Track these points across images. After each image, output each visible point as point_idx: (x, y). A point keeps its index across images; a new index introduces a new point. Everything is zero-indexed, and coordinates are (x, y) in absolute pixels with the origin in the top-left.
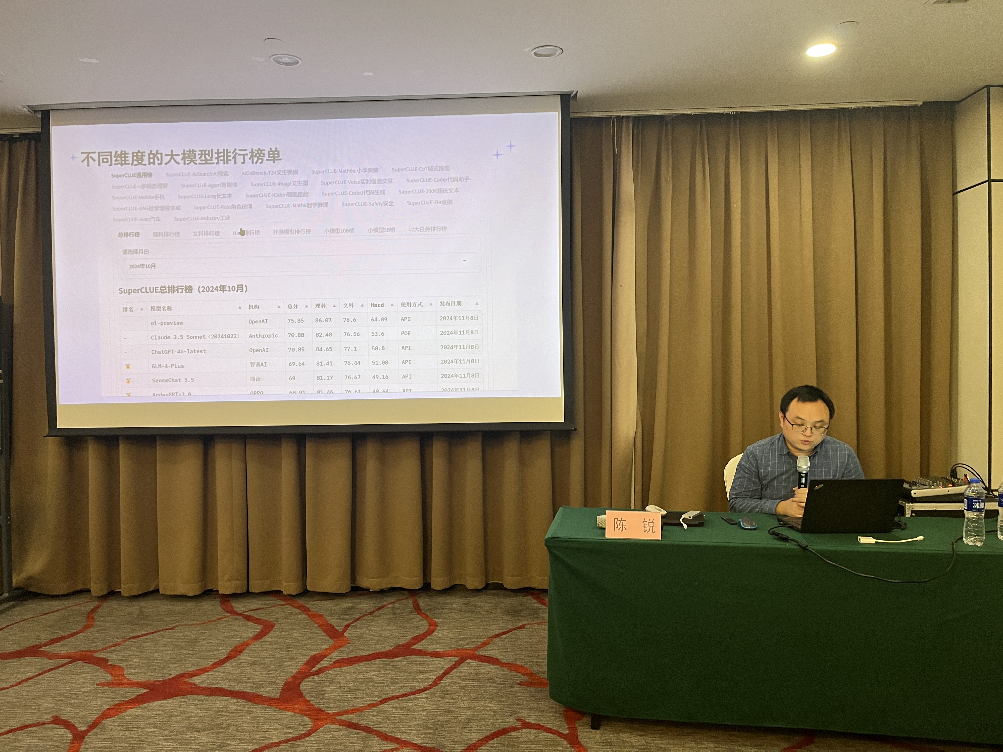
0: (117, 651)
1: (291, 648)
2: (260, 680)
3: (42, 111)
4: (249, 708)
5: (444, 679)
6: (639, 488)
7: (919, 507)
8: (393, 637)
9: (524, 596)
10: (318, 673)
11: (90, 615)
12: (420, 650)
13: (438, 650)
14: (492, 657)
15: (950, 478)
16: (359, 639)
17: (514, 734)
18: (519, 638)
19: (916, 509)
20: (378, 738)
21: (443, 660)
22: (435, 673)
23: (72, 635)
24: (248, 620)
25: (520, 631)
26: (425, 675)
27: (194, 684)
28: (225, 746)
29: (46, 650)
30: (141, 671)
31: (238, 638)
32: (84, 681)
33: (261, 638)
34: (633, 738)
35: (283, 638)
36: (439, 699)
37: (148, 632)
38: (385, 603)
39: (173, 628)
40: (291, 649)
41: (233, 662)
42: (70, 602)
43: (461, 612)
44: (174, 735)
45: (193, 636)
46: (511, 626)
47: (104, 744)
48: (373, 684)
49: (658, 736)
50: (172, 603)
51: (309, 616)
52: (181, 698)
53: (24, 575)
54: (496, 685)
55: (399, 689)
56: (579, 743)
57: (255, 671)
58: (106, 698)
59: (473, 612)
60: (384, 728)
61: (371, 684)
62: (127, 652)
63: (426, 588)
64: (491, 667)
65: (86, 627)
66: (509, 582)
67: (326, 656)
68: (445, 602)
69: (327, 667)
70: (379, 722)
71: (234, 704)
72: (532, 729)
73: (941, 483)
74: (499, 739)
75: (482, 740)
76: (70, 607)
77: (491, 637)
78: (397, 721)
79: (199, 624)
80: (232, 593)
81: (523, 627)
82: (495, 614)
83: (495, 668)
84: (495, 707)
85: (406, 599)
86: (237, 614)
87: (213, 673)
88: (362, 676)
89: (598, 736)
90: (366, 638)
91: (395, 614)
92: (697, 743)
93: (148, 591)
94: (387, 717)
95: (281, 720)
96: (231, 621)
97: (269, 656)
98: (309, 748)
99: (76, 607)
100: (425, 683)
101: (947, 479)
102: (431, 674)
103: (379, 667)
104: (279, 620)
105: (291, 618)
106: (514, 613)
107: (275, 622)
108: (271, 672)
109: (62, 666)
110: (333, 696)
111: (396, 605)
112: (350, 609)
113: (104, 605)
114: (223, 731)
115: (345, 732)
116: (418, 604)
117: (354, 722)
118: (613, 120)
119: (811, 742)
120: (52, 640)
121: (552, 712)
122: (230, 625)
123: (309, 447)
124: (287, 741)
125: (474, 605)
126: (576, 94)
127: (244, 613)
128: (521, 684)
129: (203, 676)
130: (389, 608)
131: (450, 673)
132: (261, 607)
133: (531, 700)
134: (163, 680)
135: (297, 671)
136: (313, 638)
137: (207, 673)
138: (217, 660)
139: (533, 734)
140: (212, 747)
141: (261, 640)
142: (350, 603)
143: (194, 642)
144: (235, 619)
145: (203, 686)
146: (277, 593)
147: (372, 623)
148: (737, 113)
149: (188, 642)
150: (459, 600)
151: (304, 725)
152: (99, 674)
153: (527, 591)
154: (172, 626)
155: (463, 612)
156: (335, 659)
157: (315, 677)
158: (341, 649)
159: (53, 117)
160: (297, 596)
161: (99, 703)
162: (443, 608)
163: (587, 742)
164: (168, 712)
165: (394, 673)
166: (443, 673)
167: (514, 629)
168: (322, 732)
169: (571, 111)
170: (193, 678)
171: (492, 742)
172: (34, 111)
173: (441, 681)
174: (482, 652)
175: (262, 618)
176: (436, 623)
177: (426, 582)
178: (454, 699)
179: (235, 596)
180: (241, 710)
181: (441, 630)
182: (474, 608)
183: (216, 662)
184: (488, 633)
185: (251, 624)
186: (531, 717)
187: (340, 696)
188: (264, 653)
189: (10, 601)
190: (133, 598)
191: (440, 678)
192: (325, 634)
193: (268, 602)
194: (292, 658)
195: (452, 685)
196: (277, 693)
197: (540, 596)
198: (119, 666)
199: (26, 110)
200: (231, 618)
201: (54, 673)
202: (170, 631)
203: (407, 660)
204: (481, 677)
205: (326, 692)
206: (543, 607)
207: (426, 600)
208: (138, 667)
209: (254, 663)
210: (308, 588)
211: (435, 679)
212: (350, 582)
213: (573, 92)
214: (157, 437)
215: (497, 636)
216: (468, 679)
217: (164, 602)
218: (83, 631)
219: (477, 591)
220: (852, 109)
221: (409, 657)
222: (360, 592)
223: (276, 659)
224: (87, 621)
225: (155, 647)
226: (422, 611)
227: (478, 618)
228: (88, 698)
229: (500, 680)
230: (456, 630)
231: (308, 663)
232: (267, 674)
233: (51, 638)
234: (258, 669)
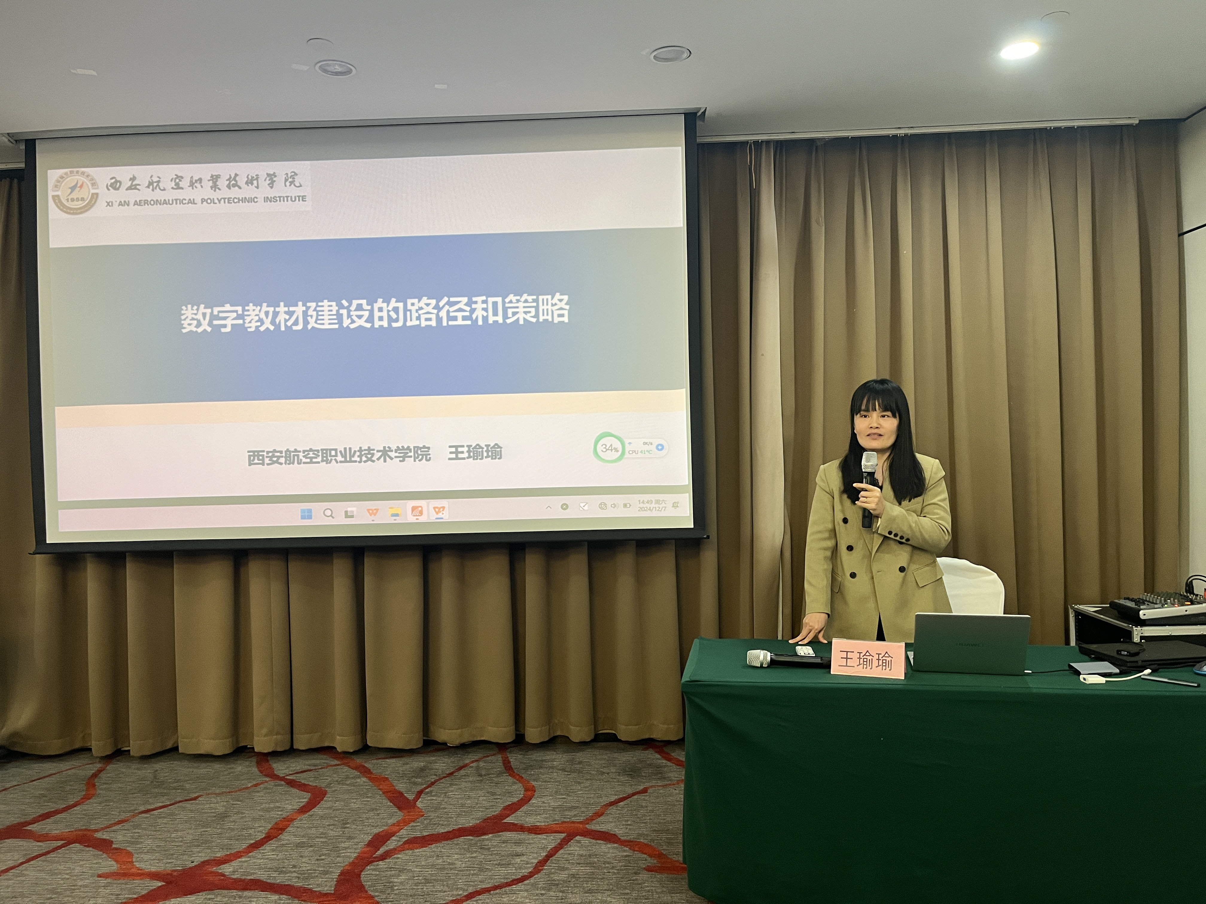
0: (124, 830)
1: (348, 823)
2: (309, 868)
3: (27, 141)
5: (548, 863)
6: (788, 611)
7: (1150, 631)
8: (479, 808)
9: (644, 750)
10: (383, 858)
11: (91, 782)
12: (513, 824)
13: (538, 824)
14: (608, 833)
15: (1186, 594)
16: (436, 809)
18: (642, 807)
19: (1146, 634)
21: (545, 837)
22: (535, 855)
23: (68, 808)
24: (292, 786)
25: (642, 797)
26: (524, 858)
27: (223, 875)
29: (33, 829)
30: (154, 857)
31: (280, 811)
32: (81, 871)
33: (309, 811)
35: (337, 810)
36: (543, 892)
37: (163, 804)
38: (467, 761)
39: (195, 799)
40: (348, 826)
41: (273, 844)
42: (67, 763)
43: (565, 771)
45: (221, 810)
46: (630, 791)
48: (456, 872)
50: (195, 765)
51: (370, 779)
52: (206, 895)
53: (7, 729)
54: (616, 871)
55: (490, 879)
57: (302, 856)
58: (110, 894)
59: (580, 772)
61: (454, 872)
62: (137, 831)
63: (519, 741)
64: (609, 846)
65: (87, 798)
66: (625, 732)
67: (393, 834)
68: (544, 758)
69: (395, 849)
73: (1176, 600)
76: (66, 770)
77: (605, 805)
79: (229, 792)
80: (270, 751)
81: (645, 791)
82: (608, 774)
83: (614, 848)
85: (494, 755)
86: (276, 777)
87: (247, 859)
88: (440, 861)
90: (445, 808)
91: (481, 775)
93: (164, 749)
96: (270, 789)
97: (320, 834)
99: (73, 771)
100: (523, 869)
101: (1182, 595)
102: (531, 857)
103: (464, 848)
104: (332, 785)
105: (348, 782)
106: (633, 772)
107: (326, 789)
108: (323, 857)
109: (54, 850)
110: (404, 889)
111: (482, 764)
112: (422, 770)
113: (108, 768)
116: (509, 762)
118: (750, 146)
120: (40, 816)
122: (269, 793)
123: (369, 564)
125: (580, 763)
126: (704, 112)
127: (288, 777)
128: (649, 869)
129: (235, 864)
130: (472, 767)
131: (555, 854)
132: (309, 768)
133: (662, 891)
134: (184, 870)
135: (356, 855)
136: (376, 810)
137: (240, 860)
138: (252, 842)
141: (311, 813)
142: (423, 762)
143: (223, 816)
144: (276, 786)
145: (235, 877)
146: (330, 750)
147: (451, 789)
148: (906, 135)
149: (215, 816)
150: (561, 755)
152: (101, 861)
153: (648, 743)
154: (194, 796)
155: (567, 771)
156: (405, 838)
157: (381, 863)
158: (412, 824)
159: (39, 147)
160: (355, 753)
161: (100, 900)
162: (541, 767)
165: (483, 857)
166: (546, 856)
167: (634, 794)
169: (697, 135)
170: (222, 866)
172: (16, 141)
173: (544, 866)
174: (593, 826)
175: (310, 784)
176: (533, 786)
177: (519, 733)
178: (563, 892)
179: (275, 754)
181: (541, 797)
182: (581, 766)
183: (252, 844)
184: (601, 800)
185: (294, 791)
187: (413, 889)
188: (313, 831)
190: (145, 759)
191: (543, 862)
192: (391, 804)
193: (318, 762)
194: (350, 838)
195: (559, 872)
196: (331, 887)
197: (665, 749)
198: (126, 850)
199: (6, 140)
200: (271, 783)
201: (44, 861)
202: (191, 802)
203: (499, 839)
204: (596, 860)
205: (395, 884)
206: (669, 764)
207: (520, 757)
208: (151, 851)
209: (300, 845)
210: (369, 744)
211: (536, 865)
212: (421, 733)
213: (700, 108)
214: (174, 553)
215: (612, 804)
216: (579, 864)
217: (185, 763)
218: (83, 802)
219: (583, 744)
220: (1051, 128)
221: (500, 833)
222: (436, 746)
223: (329, 839)
224: (87, 790)
225: (174, 824)
226: (515, 771)
227: (587, 780)
228: (86, 894)
229: (621, 864)
230: (560, 797)
231: (370, 844)
232: (318, 860)
233: (41, 812)
234: (306, 854)
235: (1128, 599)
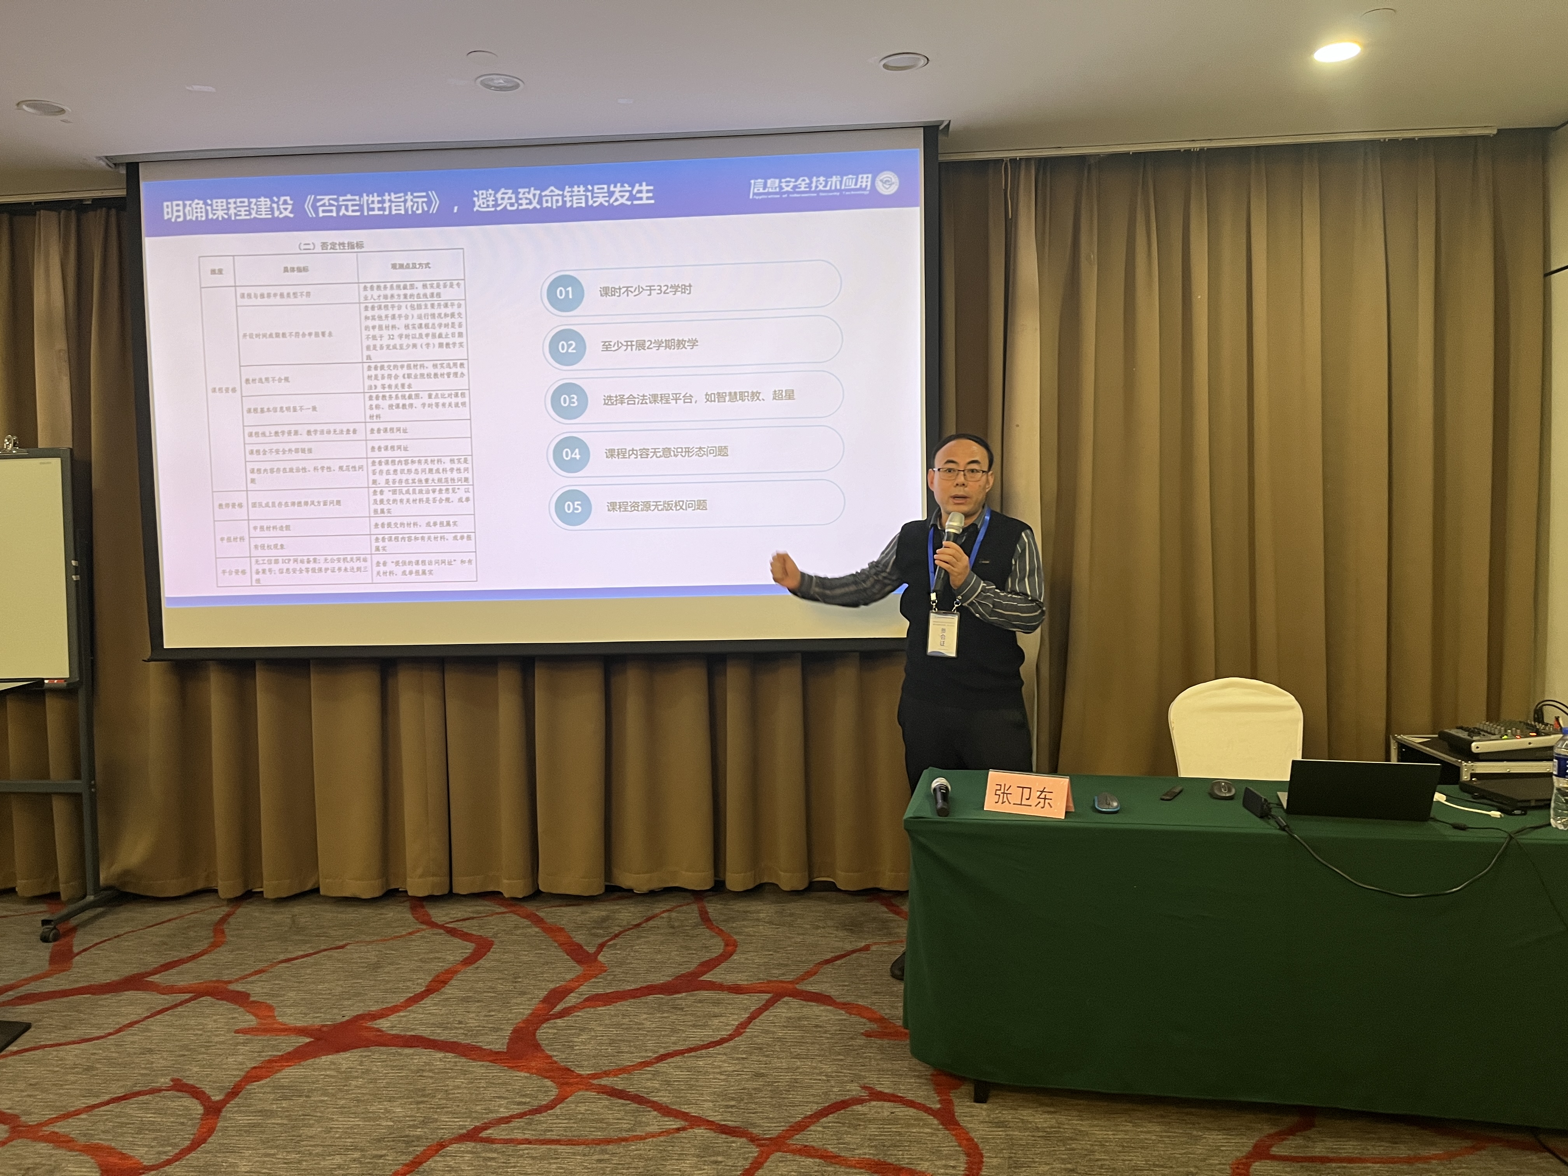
0: (262, 981)
1: (520, 977)
2: (477, 1024)
3: (128, 164)
4: (462, 1066)
5: (750, 1026)
7: (1483, 768)
8: (671, 963)
9: (868, 902)
10: (562, 1014)
11: (219, 928)
12: (712, 983)
13: (740, 982)
14: (820, 994)
15: (1533, 723)
16: (621, 964)
17: (858, 1108)
18: (862, 966)
19: (1478, 771)
20: (655, 1113)
21: (748, 997)
22: (736, 1017)
23: (194, 957)
24: (453, 936)
25: (863, 955)
26: (722, 1019)
27: (379, 1030)
28: (431, 1122)
29: (156, 980)
30: (299, 1011)
31: (441, 962)
32: (216, 1026)
33: (474, 963)
34: (1037, 1116)
35: (507, 962)
36: (744, 1056)
37: (307, 953)
38: (657, 911)
39: (342, 947)
40: (519, 980)
41: (435, 998)
42: (188, 907)
43: (773, 924)
44: (354, 1106)
45: (373, 960)
46: (849, 947)
47: (250, 1120)
48: (645, 1032)
49: (1075, 1113)
50: (341, 909)
51: (544, 929)
52: (361, 1052)
53: (116, 868)
54: (829, 1036)
55: (685, 1040)
56: (957, 1123)
57: (468, 1012)
58: (250, 1052)
59: (791, 925)
60: (664, 1098)
61: (642, 1032)
62: (277, 982)
63: (719, 888)
64: (822, 1008)
65: (215, 945)
66: (843, 879)
67: (572, 990)
68: (748, 909)
69: (574, 1006)
70: (656, 1089)
71: (441, 1060)
72: (885, 1101)
73: (1518, 731)
74: (836, 1115)
75: (811, 1117)
76: (188, 915)
77: (819, 963)
78: (683, 1088)
79: (381, 941)
80: (426, 894)
81: (867, 948)
82: (824, 928)
83: (827, 1011)
84: (828, 1068)
85: (688, 904)
86: (434, 925)
87: (407, 1014)
88: (627, 1020)
89: (984, 1113)
90: (631, 963)
91: (673, 927)
92: (1135, 1125)
93: (302, 890)
94: (668, 1083)
95: (510, 1084)
96: (428, 937)
97: (488, 989)
98: (555, 1125)
99: (195, 915)
100: (722, 1032)
101: (1528, 724)
102: (731, 1019)
103: (652, 1008)
104: (499, 935)
105: (518, 932)
106: (852, 926)
107: (493, 939)
108: (493, 1013)
109: (181, 1004)
110: (585, 1049)
111: (674, 915)
112: (604, 919)
113: (238, 911)
114: (426, 1099)
115: (607, 1103)
116: (707, 913)
117: (620, 1088)
118: (1006, 164)
119: (1309, 1126)
120: (162, 966)
121: (914, 1076)
122: (426, 942)
123: (540, 676)
124: (521, 1115)
125: (791, 915)
126: (948, 125)
127: (448, 925)
128: (868, 1035)
129: (393, 1018)
130: (663, 918)
131: (758, 1016)
132: (472, 915)
133: (882, 1058)
134: (334, 1025)
135: (530, 1012)
136: (552, 963)
137: (398, 1014)
138: (412, 995)
139: (886, 1109)
140: (411, 1123)
141: (476, 965)
142: (604, 910)
143: (376, 967)
144: (434, 934)
145: (394, 1032)
146: (494, 896)
147: (638, 942)
148: (1202, 149)
149: (366, 967)
150: (768, 906)
151: (546, 1092)
152: (237, 1015)
153: (872, 894)
154: (341, 944)
155: (776, 925)
156: (585, 994)
157: (558, 1021)
158: (594, 980)
159: (143, 172)
160: (525, 899)
161: (240, 1058)
162: (744, 920)
163: (969, 1122)
164: (344, 1072)
165: (675, 1017)
166: (749, 1017)
167: (854, 952)
168: (572, 1103)
169: (940, 151)
170: (378, 1021)
171: (825, 1119)
172: (115, 164)
173: (745, 1028)
174: (804, 987)
175: (474, 933)
176: (735, 941)
177: (718, 879)
178: (767, 1056)
179: (431, 899)
180: (451, 1069)
181: (744, 953)
182: (792, 918)
183: (410, 998)
184: (814, 957)
185: (456, 940)
186: (883, 1084)
187: (596, 1049)
188: (481, 984)
189: (99, 907)
190: (281, 901)
191: (744, 1025)
192: (568, 957)
193: (481, 908)
194: (523, 993)
195: (764, 1035)
196: (503, 1044)
197: (894, 901)
198: (266, 1003)
199: (103, 164)
200: (428, 932)
201: (171, 1015)
202: (338, 950)
203: (695, 998)
204: (806, 1023)
205: (575, 1044)
206: (897, 917)
207: (719, 907)
208: (295, 1005)
209: (466, 1000)
210: (541, 888)
211: (737, 1027)
212: (603, 878)
213: (942, 122)
214: (311, 661)
215: (827, 962)
216: (787, 1027)
217: (327, 907)
218: (210, 951)
219: (796, 894)
220: (1385, 140)
221: (696, 992)
222: (619, 894)
223: (498, 994)
224: (215, 936)
225: (318, 975)
226: (714, 923)
227: (798, 934)
228: (223, 1052)
229: (834, 1028)
230: (767, 953)
231: (545, 1000)
232: (486, 1016)
233: (163, 962)
234: (473, 1009)
235: (1461, 728)
